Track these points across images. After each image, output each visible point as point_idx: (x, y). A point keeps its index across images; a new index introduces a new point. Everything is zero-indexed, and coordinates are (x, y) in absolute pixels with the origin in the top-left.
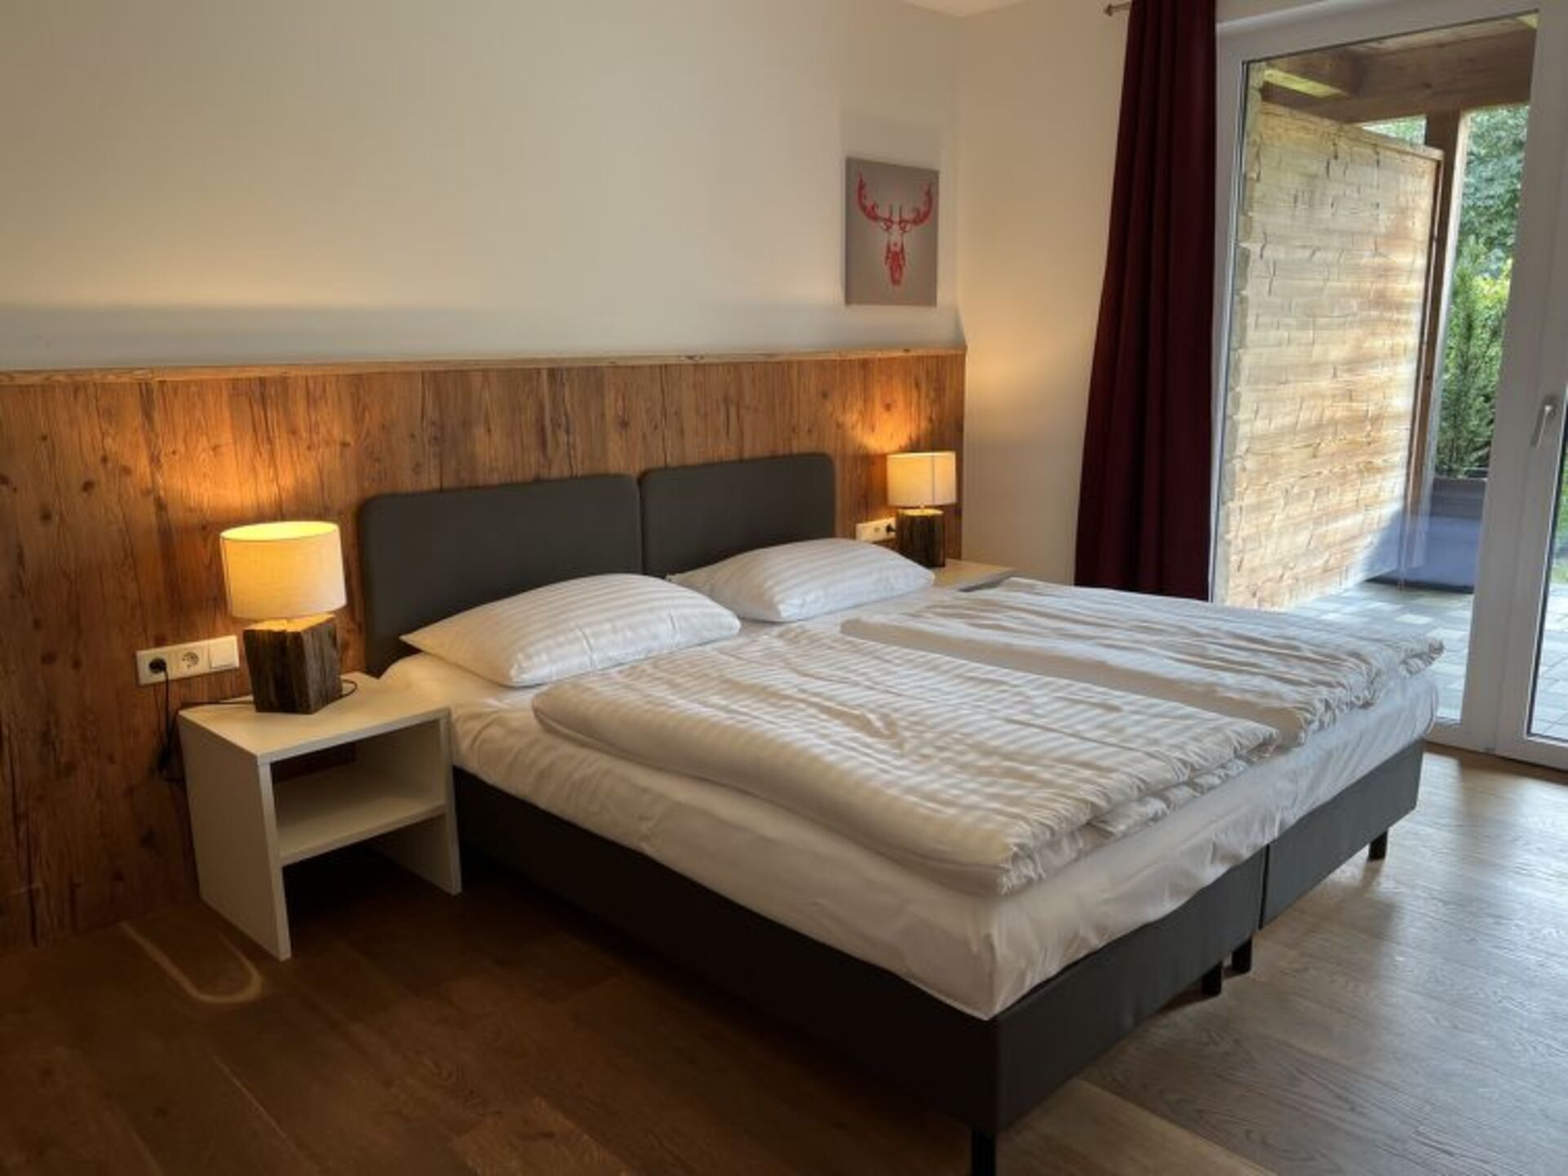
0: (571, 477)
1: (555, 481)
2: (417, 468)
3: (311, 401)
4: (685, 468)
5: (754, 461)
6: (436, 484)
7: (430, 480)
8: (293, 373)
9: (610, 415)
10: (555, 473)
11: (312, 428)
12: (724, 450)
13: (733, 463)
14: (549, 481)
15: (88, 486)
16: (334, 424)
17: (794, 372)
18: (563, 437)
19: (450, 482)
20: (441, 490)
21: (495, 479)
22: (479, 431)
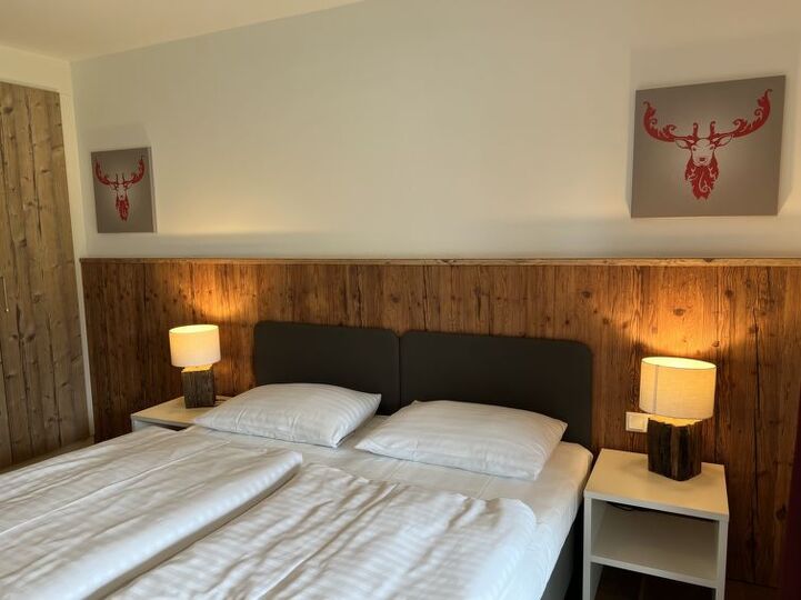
0: (361, 327)
1: (351, 327)
2: (283, 311)
3: (242, 275)
4: (438, 333)
5: (506, 337)
6: (290, 319)
7: (288, 317)
8: (235, 262)
9: (386, 293)
10: (351, 323)
11: (242, 286)
12: (476, 325)
13: (485, 335)
14: (346, 326)
15: (175, 301)
16: (250, 285)
17: (550, 274)
18: (357, 304)
19: (297, 319)
20: (293, 323)
21: (318, 321)
22: (312, 296)
